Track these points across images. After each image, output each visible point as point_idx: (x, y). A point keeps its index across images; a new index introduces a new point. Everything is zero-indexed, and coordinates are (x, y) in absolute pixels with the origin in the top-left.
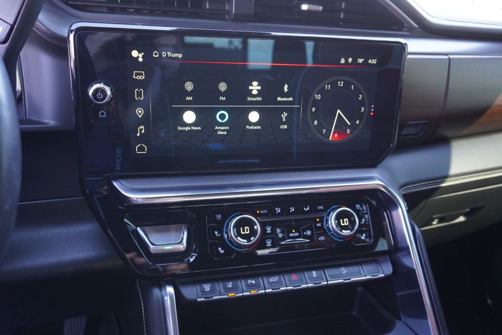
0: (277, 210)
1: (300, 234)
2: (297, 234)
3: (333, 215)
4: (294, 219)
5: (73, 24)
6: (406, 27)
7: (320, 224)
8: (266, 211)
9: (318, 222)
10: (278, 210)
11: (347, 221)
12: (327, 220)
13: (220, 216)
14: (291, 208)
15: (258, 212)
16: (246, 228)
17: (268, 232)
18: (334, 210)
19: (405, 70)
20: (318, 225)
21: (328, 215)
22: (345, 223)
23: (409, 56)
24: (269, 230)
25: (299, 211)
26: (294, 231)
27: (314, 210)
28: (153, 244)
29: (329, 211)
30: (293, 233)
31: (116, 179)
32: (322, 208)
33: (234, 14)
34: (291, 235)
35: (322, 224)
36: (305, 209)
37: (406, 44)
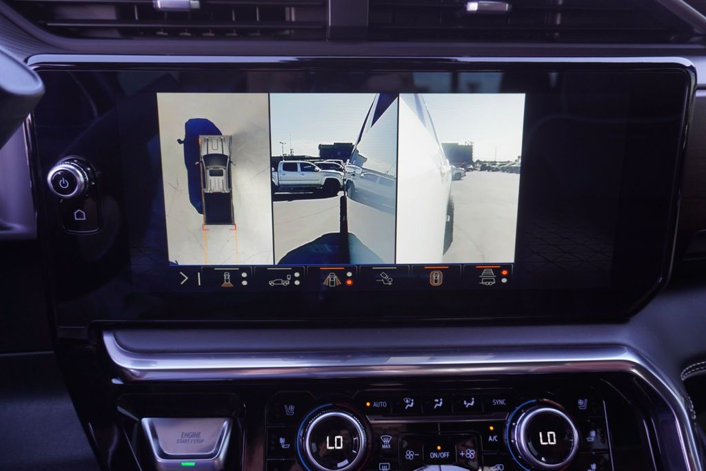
0: (407, 401)
1: (452, 454)
2: (445, 455)
3: (525, 420)
4: (441, 424)
5: (30, 57)
6: (698, 35)
7: (495, 437)
8: (384, 404)
9: (492, 433)
10: (410, 404)
11: (554, 436)
12: (512, 428)
13: (292, 408)
14: (437, 400)
15: (368, 404)
16: (336, 437)
17: (384, 447)
18: (528, 409)
19: (691, 120)
20: (490, 439)
21: (515, 420)
22: (549, 440)
23: (699, 94)
24: (386, 442)
25: (453, 407)
26: (439, 448)
27: (484, 407)
28: (163, 455)
29: (518, 408)
30: (438, 452)
31: (112, 328)
32: (502, 402)
33: (331, 27)
34: (434, 455)
35: (500, 438)
36: (465, 403)
37: (692, 68)
